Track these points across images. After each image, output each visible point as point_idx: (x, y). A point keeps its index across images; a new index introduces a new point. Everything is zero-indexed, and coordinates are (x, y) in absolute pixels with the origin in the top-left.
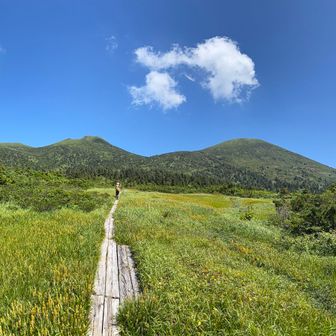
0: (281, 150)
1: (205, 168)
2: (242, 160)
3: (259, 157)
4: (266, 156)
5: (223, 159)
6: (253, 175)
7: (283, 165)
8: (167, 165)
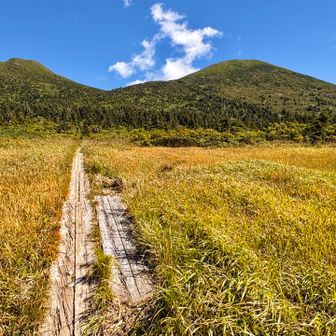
0: (285, 72)
1: (187, 103)
2: (235, 88)
3: (256, 83)
4: (266, 81)
5: (210, 89)
6: (252, 109)
7: (289, 92)
8: (136, 101)
